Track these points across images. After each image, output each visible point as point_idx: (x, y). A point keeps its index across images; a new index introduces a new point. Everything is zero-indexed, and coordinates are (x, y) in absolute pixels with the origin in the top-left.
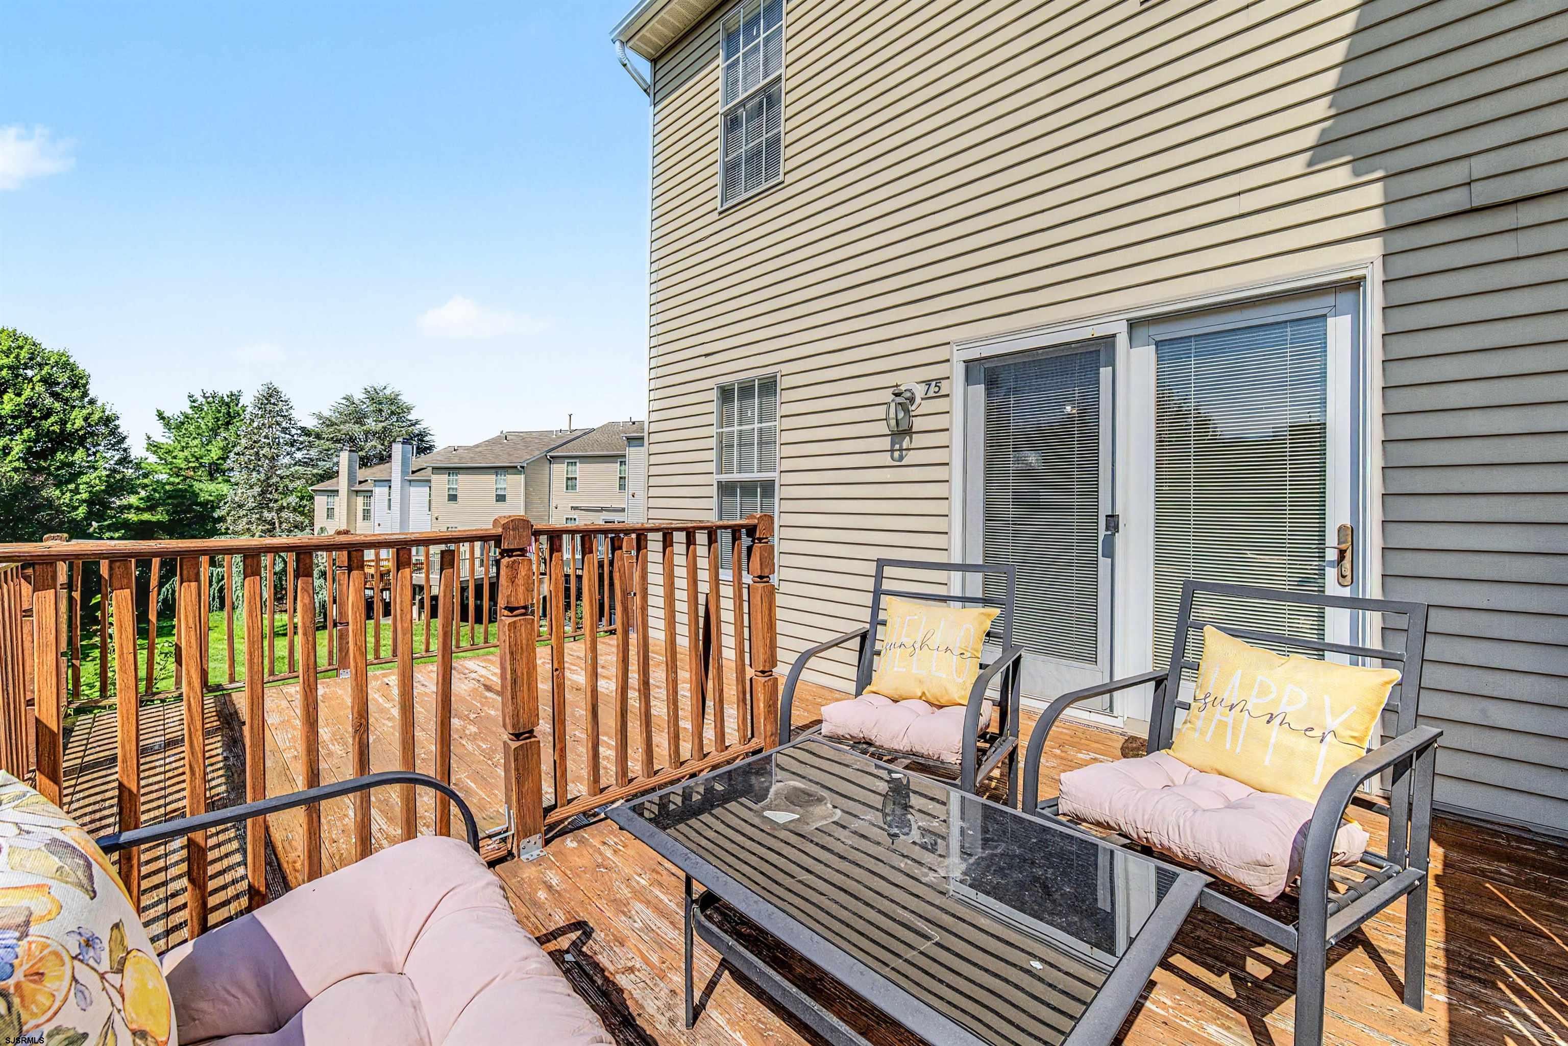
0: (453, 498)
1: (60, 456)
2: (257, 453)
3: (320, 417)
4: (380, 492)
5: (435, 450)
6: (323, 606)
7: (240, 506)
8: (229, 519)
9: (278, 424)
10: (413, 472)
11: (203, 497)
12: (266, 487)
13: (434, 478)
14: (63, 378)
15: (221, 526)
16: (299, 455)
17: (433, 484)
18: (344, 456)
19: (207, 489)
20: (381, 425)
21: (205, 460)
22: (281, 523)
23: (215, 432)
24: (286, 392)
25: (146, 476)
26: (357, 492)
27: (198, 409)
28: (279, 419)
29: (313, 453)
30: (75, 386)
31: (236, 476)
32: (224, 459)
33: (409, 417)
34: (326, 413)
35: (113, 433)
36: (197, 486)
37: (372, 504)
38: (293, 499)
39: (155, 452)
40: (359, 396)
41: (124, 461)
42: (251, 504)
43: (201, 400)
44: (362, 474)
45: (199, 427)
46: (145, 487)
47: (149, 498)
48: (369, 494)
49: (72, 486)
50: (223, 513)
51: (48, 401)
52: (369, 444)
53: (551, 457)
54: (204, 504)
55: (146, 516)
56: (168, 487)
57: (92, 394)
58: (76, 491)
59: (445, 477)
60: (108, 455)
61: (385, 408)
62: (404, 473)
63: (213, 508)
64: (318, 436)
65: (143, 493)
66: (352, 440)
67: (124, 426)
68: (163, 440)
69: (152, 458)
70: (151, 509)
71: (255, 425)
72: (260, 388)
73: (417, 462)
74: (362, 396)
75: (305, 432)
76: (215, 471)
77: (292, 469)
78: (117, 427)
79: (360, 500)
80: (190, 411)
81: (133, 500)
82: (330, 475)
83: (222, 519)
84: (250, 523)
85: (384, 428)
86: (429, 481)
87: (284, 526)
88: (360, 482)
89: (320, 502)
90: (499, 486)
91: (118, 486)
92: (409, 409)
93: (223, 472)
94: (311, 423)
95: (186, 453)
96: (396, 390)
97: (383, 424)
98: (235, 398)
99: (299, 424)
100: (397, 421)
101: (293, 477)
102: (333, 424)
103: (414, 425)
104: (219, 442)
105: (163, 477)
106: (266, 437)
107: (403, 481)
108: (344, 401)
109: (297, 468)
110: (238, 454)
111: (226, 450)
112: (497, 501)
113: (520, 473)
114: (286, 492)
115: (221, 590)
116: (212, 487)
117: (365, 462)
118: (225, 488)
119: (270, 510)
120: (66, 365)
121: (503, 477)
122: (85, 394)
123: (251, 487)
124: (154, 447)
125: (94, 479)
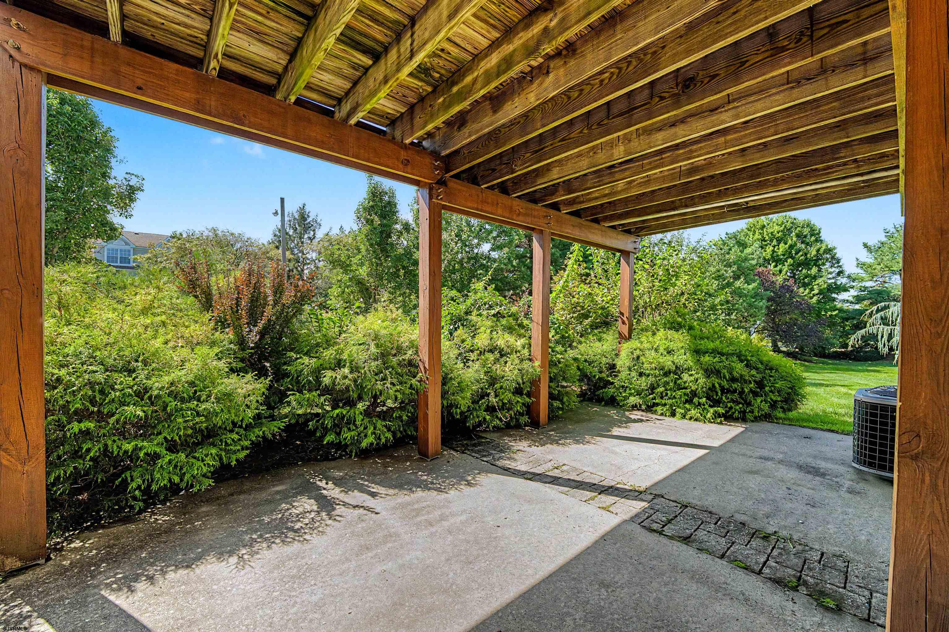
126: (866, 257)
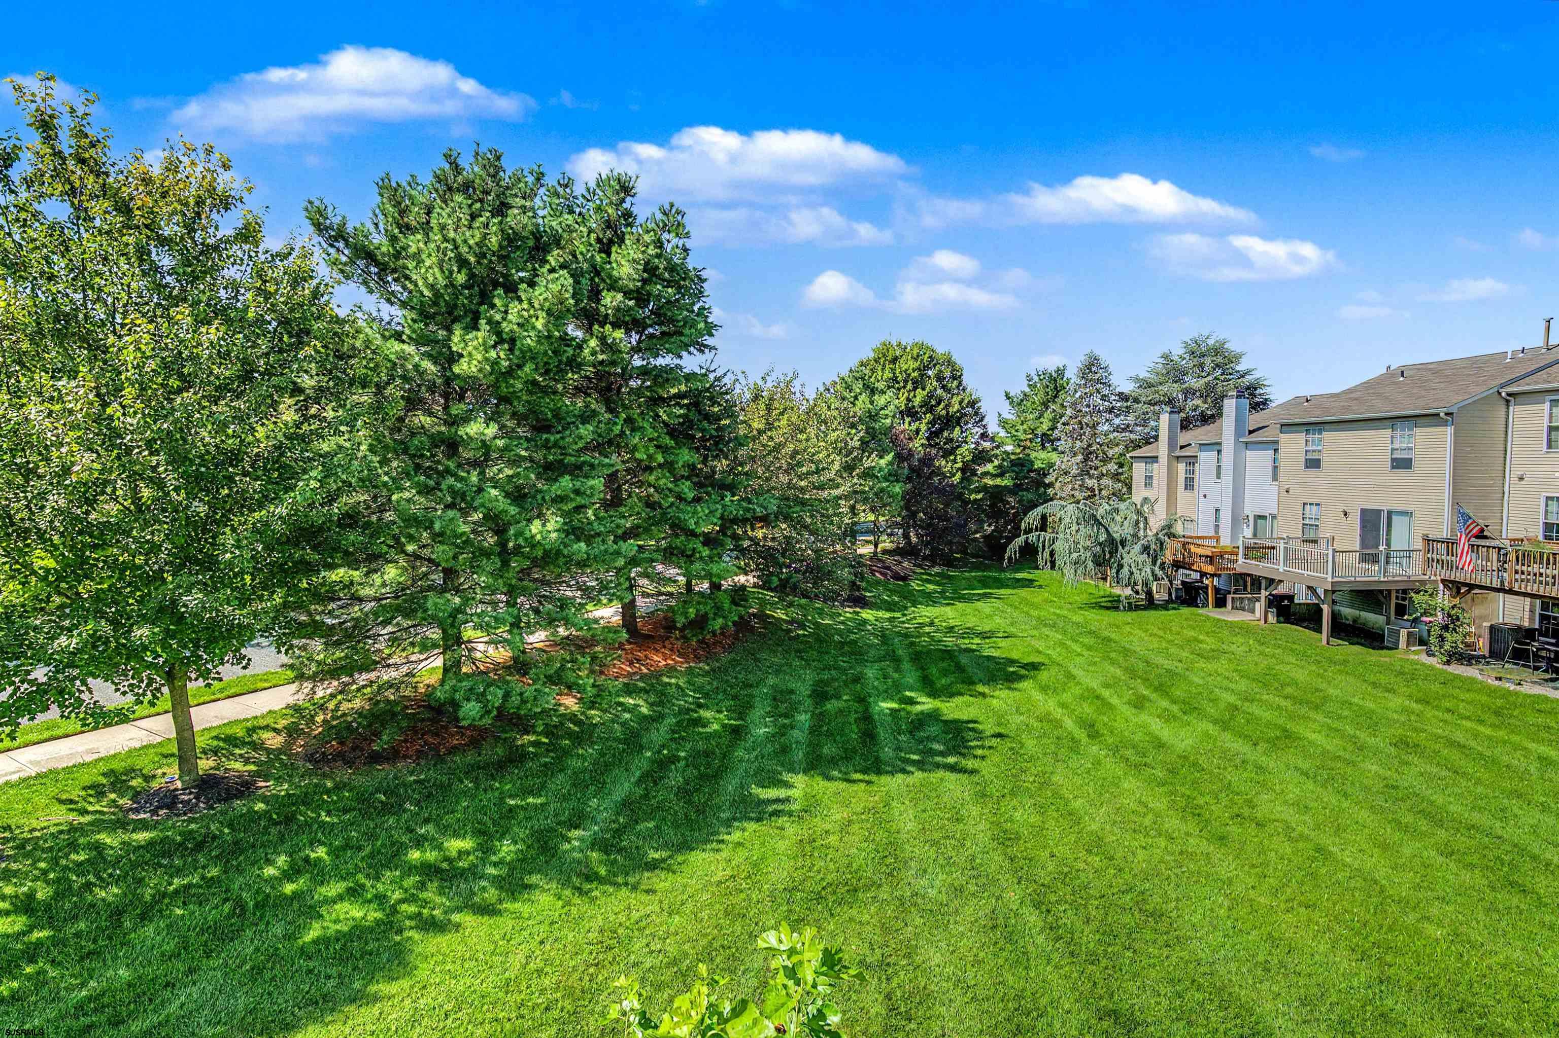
0: (1313, 464)
1: (946, 434)
2: (1080, 423)
3: (1137, 379)
4: (1207, 458)
5: (1273, 405)
6: (1146, 584)
7: (1066, 473)
8: (1058, 485)
9: (1098, 391)
10: (1251, 432)
11: (1038, 465)
12: (1088, 454)
13: (1284, 438)
14: (947, 374)
15: (1050, 491)
16: (1117, 421)
17: (1281, 447)
18: (1165, 418)
19: (1040, 457)
20: (1202, 381)
21: (1039, 432)
22: (1100, 490)
23: (1045, 405)
24: (1105, 358)
25: (998, 447)
26: (1178, 457)
27: (1032, 386)
28: (1099, 386)
29: (1131, 419)
30: (954, 378)
31: (1062, 445)
32: (1053, 429)
33: (1238, 368)
34: (1143, 375)
35: (976, 414)
36: (1033, 455)
37: (1197, 473)
38: (1112, 467)
39: (1004, 427)
40: (1178, 351)
41: (984, 436)
42: (1074, 471)
43: (1036, 379)
44: (1183, 438)
45: (1034, 403)
46: (996, 456)
47: (1000, 466)
48: (1191, 461)
49: (952, 457)
50: (1053, 479)
51: (939, 392)
52: (1190, 403)
53: (1509, 395)
54: (1038, 471)
55: (998, 481)
56: (1013, 457)
57: (964, 383)
58: (955, 461)
59: (1300, 437)
60: (974, 431)
61: (1208, 361)
62: (1238, 433)
63: (1045, 475)
64: (1136, 401)
65: (996, 463)
66: (1170, 402)
67: (985, 407)
68: (1010, 417)
69: (1003, 433)
70: (1001, 475)
71: (1077, 395)
72: (1083, 358)
73: (1255, 419)
74: (1181, 351)
75: (1123, 397)
76: (1047, 440)
77: (1111, 436)
78: (979, 408)
79: (1181, 467)
80: (1027, 390)
81: (989, 467)
82: (1148, 440)
83: (1051, 485)
84: (1073, 489)
85: (1208, 384)
86: (1277, 442)
87: (1104, 493)
88: (1182, 447)
89: (1139, 469)
90: (1396, 446)
91: (981, 457)
92: (1238, 358)
93: (1052, 442)
94: (1127, 387)
95: (1025, 426)
96: (1221, 337)
97: (1206, 380)
98: (1060, 372)
99: (1118, 390)
100: (1223, 374)
101: (1112, 444)
102: (1150, 385)
103: (1243, 376)
104: (1048, 415)
105: (1009, 448)
106: (1088, 406)
107: (1237, 441)
108: (1161, 360)
109: (1116, 434)
110: (1064, 424)
111: (1054, 420)
112: (1393, 467)
113: (1445, 423)
114: (1106, 460)
115: (1052, 554)
116: (1043, 455)
117: (1185, 425)
118: (1054, 457)
119: (1091, 477)
120: (950, 363)
121: (1407, 432)
122: (960, 384)
123: (1075, 454)
124: (1003, 423)
125: (965, 452)
126: (1009, 414)
